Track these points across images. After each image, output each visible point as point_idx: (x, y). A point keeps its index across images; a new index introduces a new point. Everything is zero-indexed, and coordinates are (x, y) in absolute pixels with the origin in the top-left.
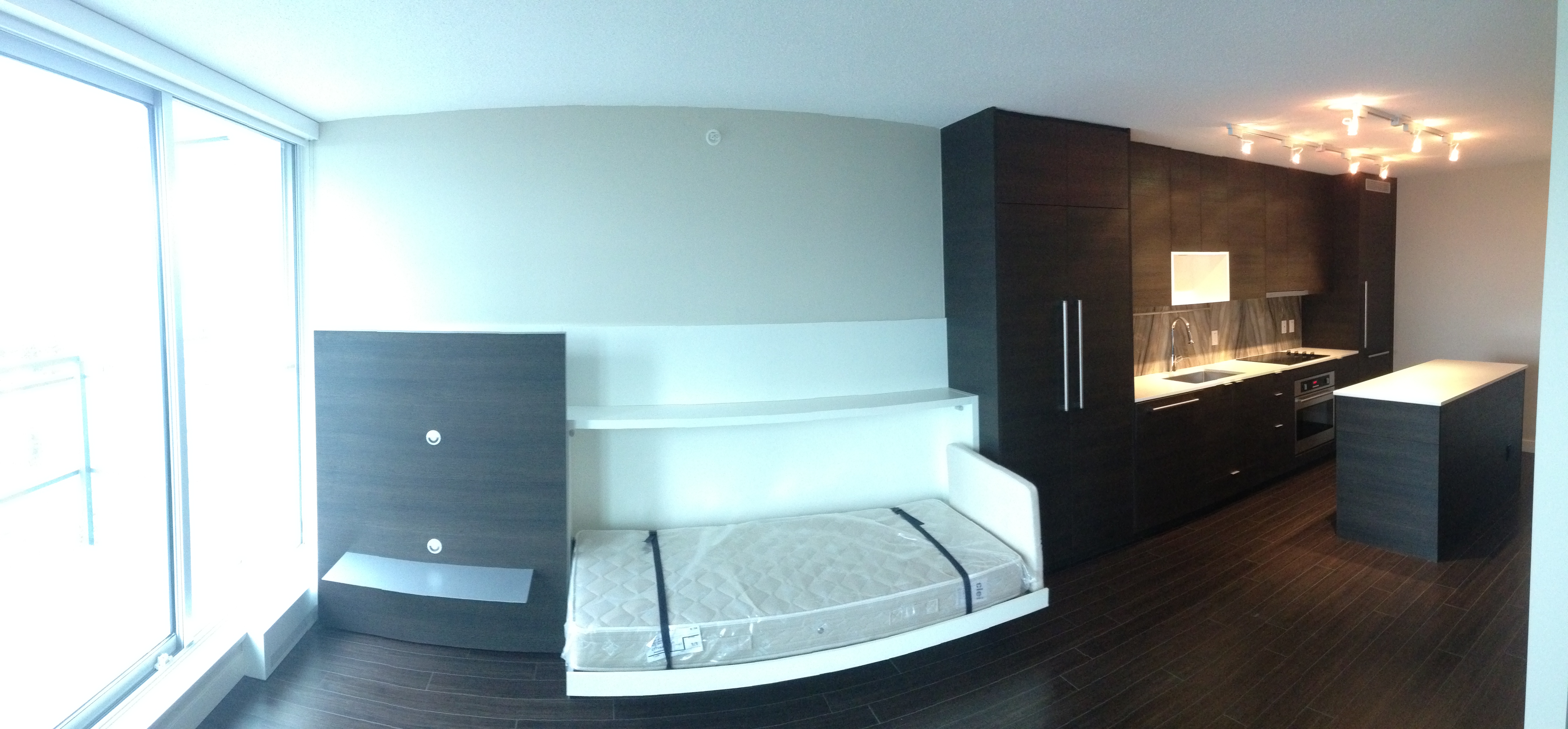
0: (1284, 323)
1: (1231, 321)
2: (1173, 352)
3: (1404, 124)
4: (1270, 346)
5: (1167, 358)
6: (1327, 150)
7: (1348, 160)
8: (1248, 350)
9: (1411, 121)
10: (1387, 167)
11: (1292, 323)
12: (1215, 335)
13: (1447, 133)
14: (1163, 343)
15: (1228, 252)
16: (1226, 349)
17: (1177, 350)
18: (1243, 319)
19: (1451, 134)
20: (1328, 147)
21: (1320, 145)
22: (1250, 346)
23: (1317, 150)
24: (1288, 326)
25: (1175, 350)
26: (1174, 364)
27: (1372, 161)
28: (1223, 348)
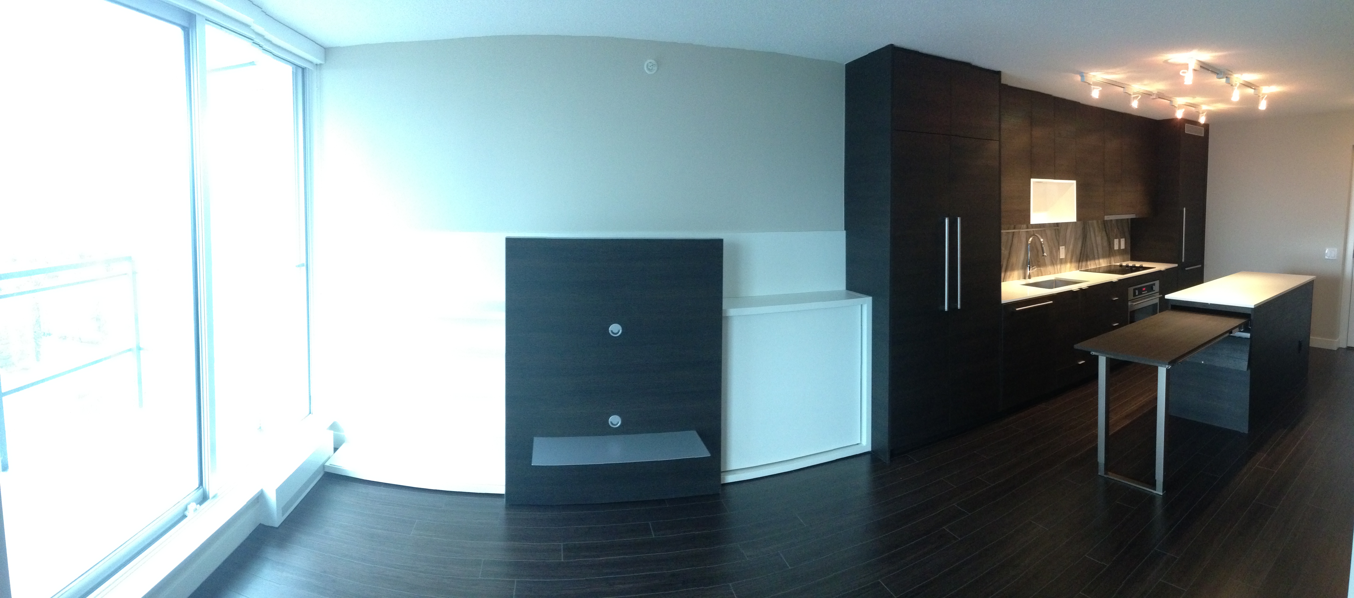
0: (1116, 241)
1: (1075, 239)
2: (1028, 264)
3: (1227, 77)
4: (1105, 260)
5: (1024, 268)
6: (1159, 98)
7: (1175, 107)
8: (1089, 263)
9: (1231, 75)
10: (1205, 114)
11: (1123, 241)
12: (1062, 250)
13: (1258, 87)
14: (1020, 256)
15: (1075, 181)
16: (1071, 262)
17: (1032, 261)
18: (1085, 237)
19: (1261, 87)
20: (1160, 95)
21: (1154, 94)
22: (1090, 260)
23: (1151, 97)
24: (1120, 244)
25: (1030, 262)
26: (1029, 273)
27: (1194, 109)
28: (1069, 260)
